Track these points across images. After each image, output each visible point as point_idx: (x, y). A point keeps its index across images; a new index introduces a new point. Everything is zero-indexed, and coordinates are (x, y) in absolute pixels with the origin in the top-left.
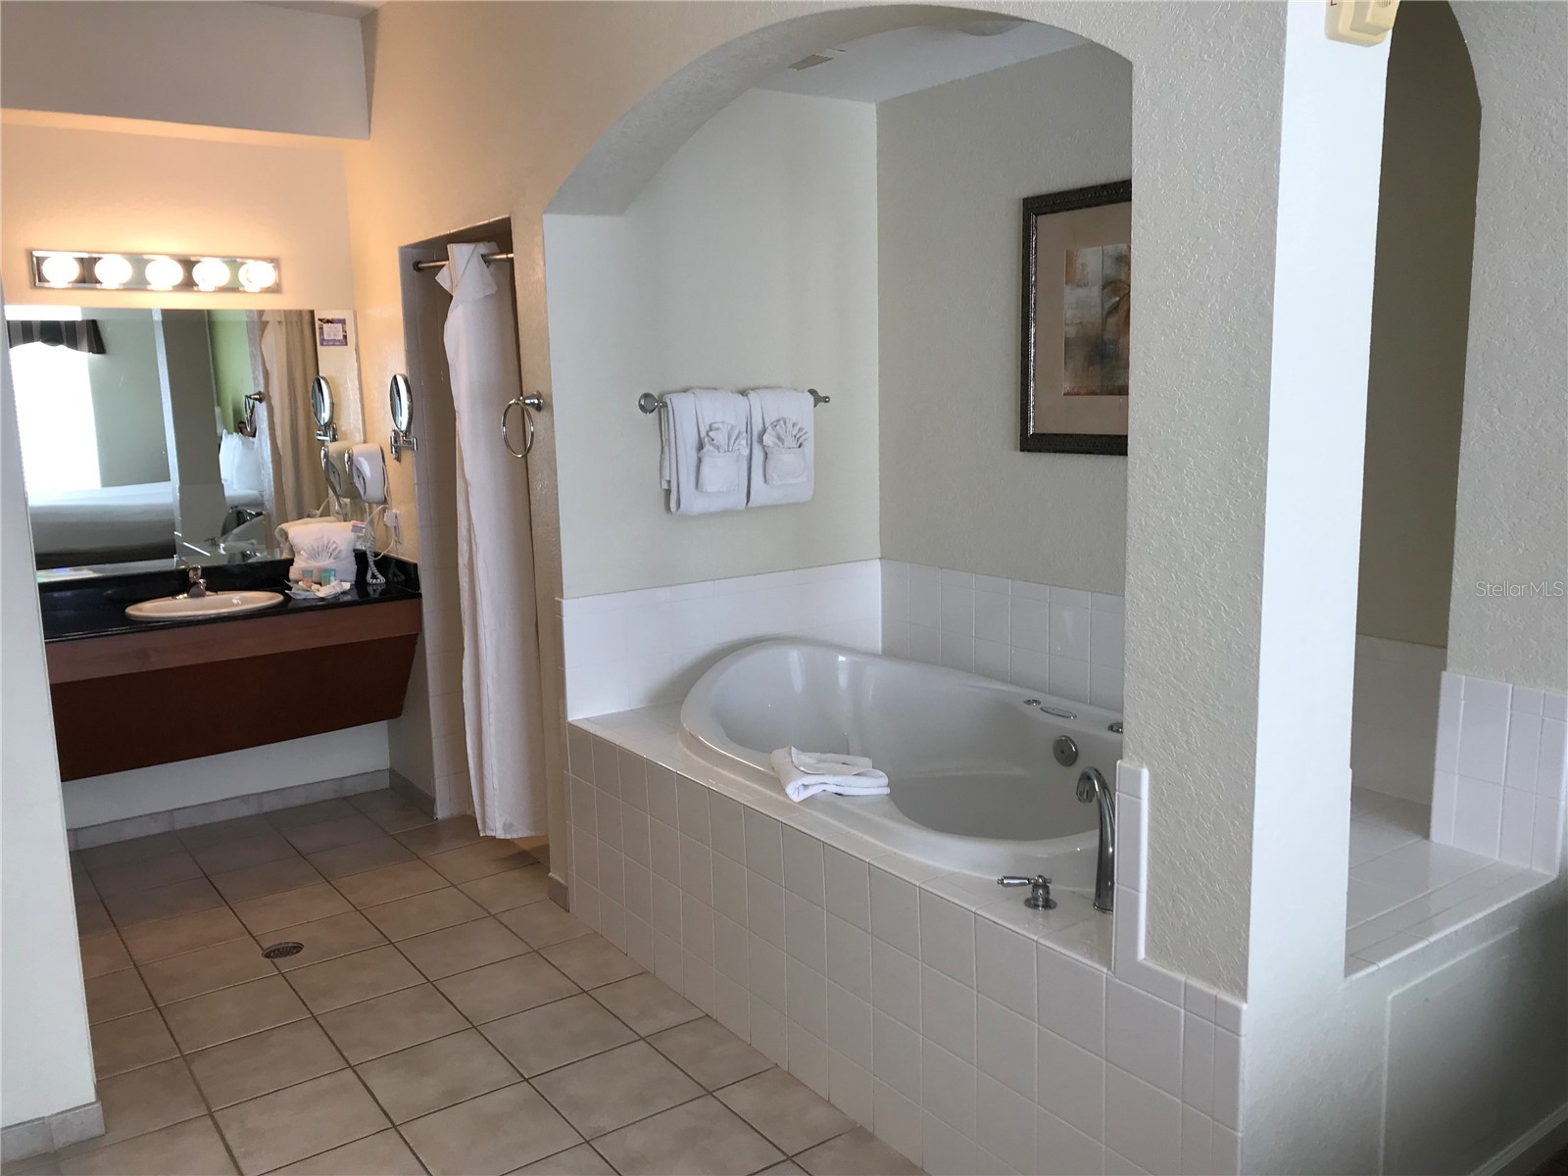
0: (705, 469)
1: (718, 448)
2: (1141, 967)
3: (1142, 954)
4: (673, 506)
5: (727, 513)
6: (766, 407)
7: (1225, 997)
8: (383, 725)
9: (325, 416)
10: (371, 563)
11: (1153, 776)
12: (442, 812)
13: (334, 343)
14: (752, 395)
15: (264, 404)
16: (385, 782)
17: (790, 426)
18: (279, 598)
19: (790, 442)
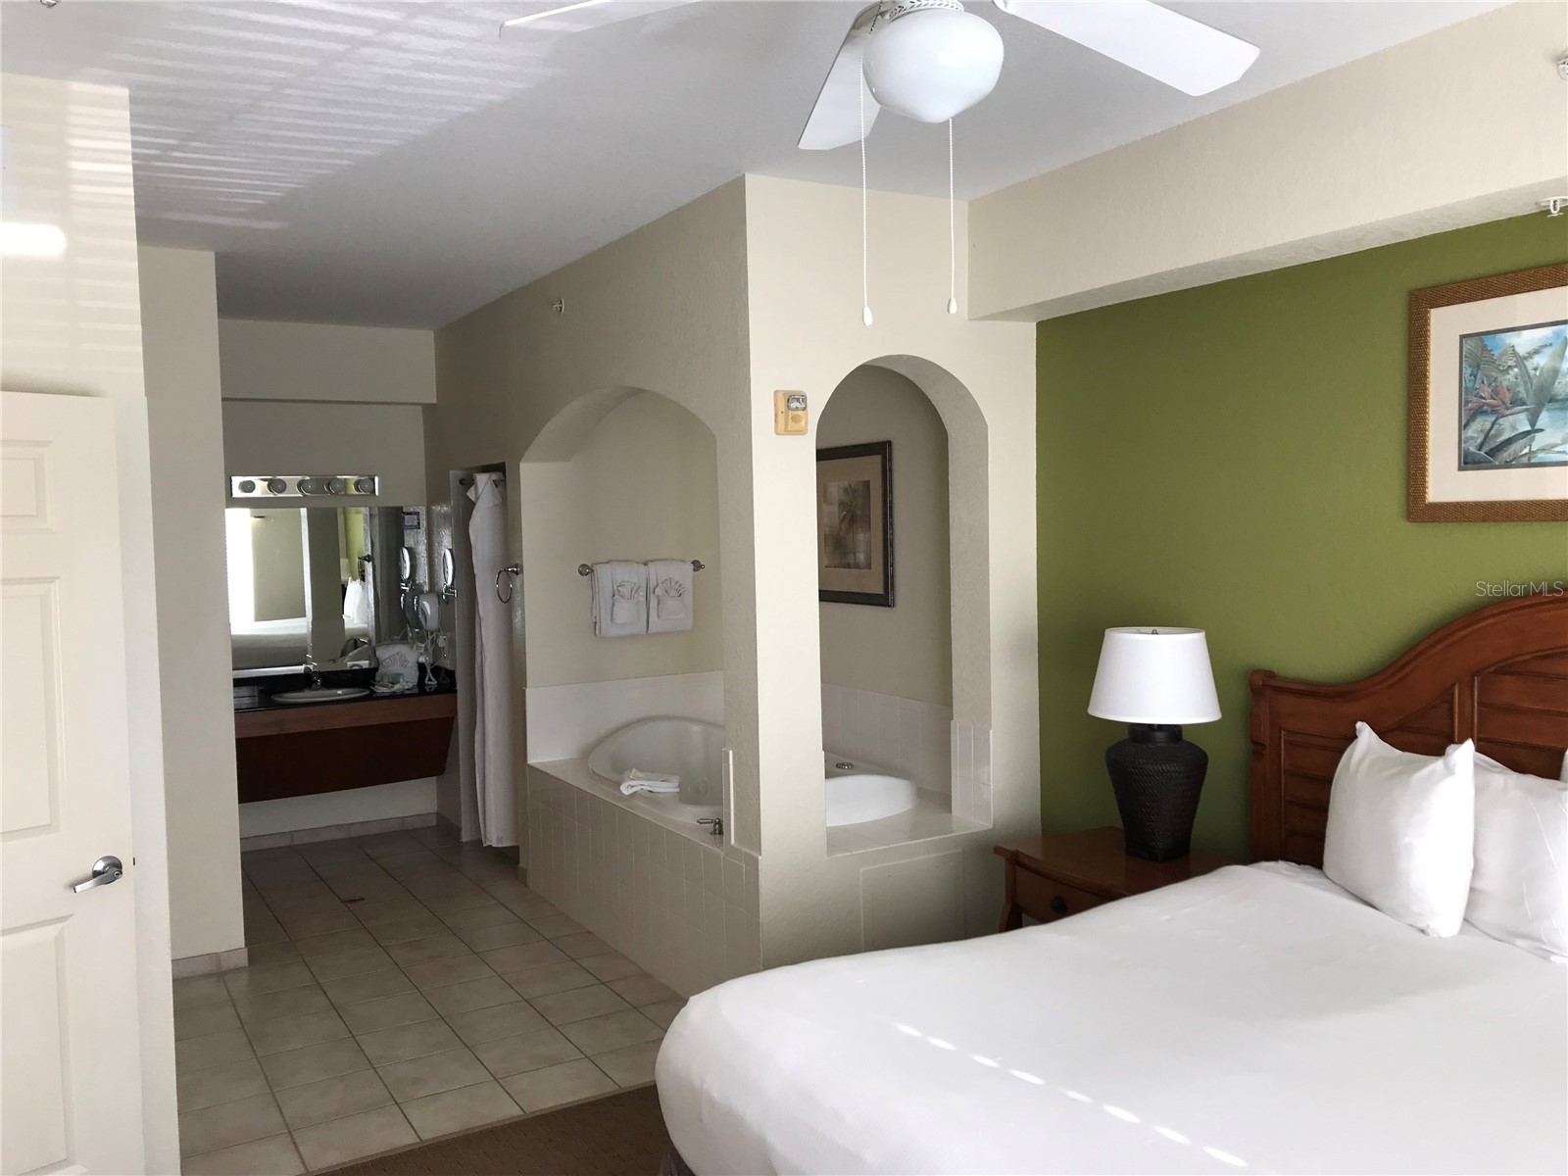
0: (616, 609)
1: (622, 597)
2: (732, 847)
3: (733, 842)
4: (597, 632)
5: (633, 636)
6: (658, 572)
7: (755, 854)
8: (434, 778)
9: (407, 574)
10: (429, 670)
11: (733, 753)
12: (465, 837)
13: (411, 527)
14: (650, 564)
15: (371, 563)
16: (434, 822)
17: (673, 584)
18: (368, 692)
19: (673, 593)
